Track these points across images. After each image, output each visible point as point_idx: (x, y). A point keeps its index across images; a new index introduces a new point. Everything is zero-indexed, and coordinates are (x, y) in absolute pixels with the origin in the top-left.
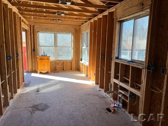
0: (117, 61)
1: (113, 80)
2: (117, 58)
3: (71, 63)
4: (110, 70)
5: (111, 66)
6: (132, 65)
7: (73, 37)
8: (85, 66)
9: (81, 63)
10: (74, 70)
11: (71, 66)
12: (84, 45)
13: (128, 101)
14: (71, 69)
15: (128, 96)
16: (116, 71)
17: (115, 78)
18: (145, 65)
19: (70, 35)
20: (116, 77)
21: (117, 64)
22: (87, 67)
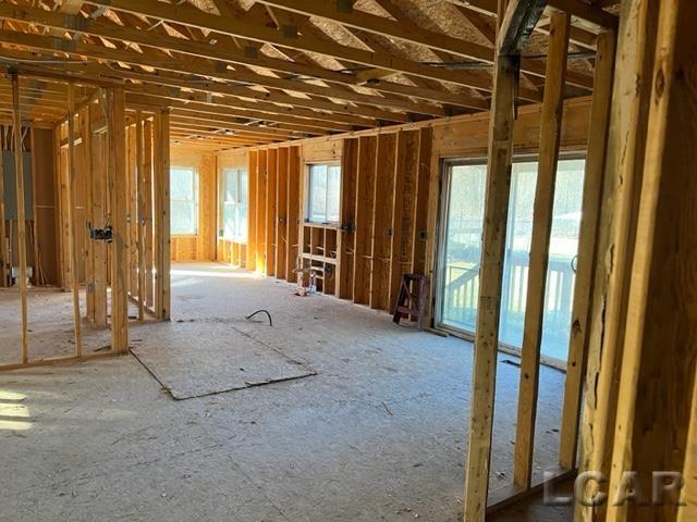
0: (307, 225)
1: (302, 255)
2: (308, 221)
3: (194, 241)
4: (297, 242)
5: (297, 232)
6: (325, 227)
7: (197, 177)
8: (236, 245)
9: (221, 241)
10: (201, 261)
11: (195, 250)
12: (229, 196)
13: (323, 278)
14: (194, 258)
15: (323, 270)
16: (307, 241)
17: (304, 252)
18: (339, 225)
19: (191, 173)
20: (307, 250)
21: (307, 229)
22: (244, 247)
